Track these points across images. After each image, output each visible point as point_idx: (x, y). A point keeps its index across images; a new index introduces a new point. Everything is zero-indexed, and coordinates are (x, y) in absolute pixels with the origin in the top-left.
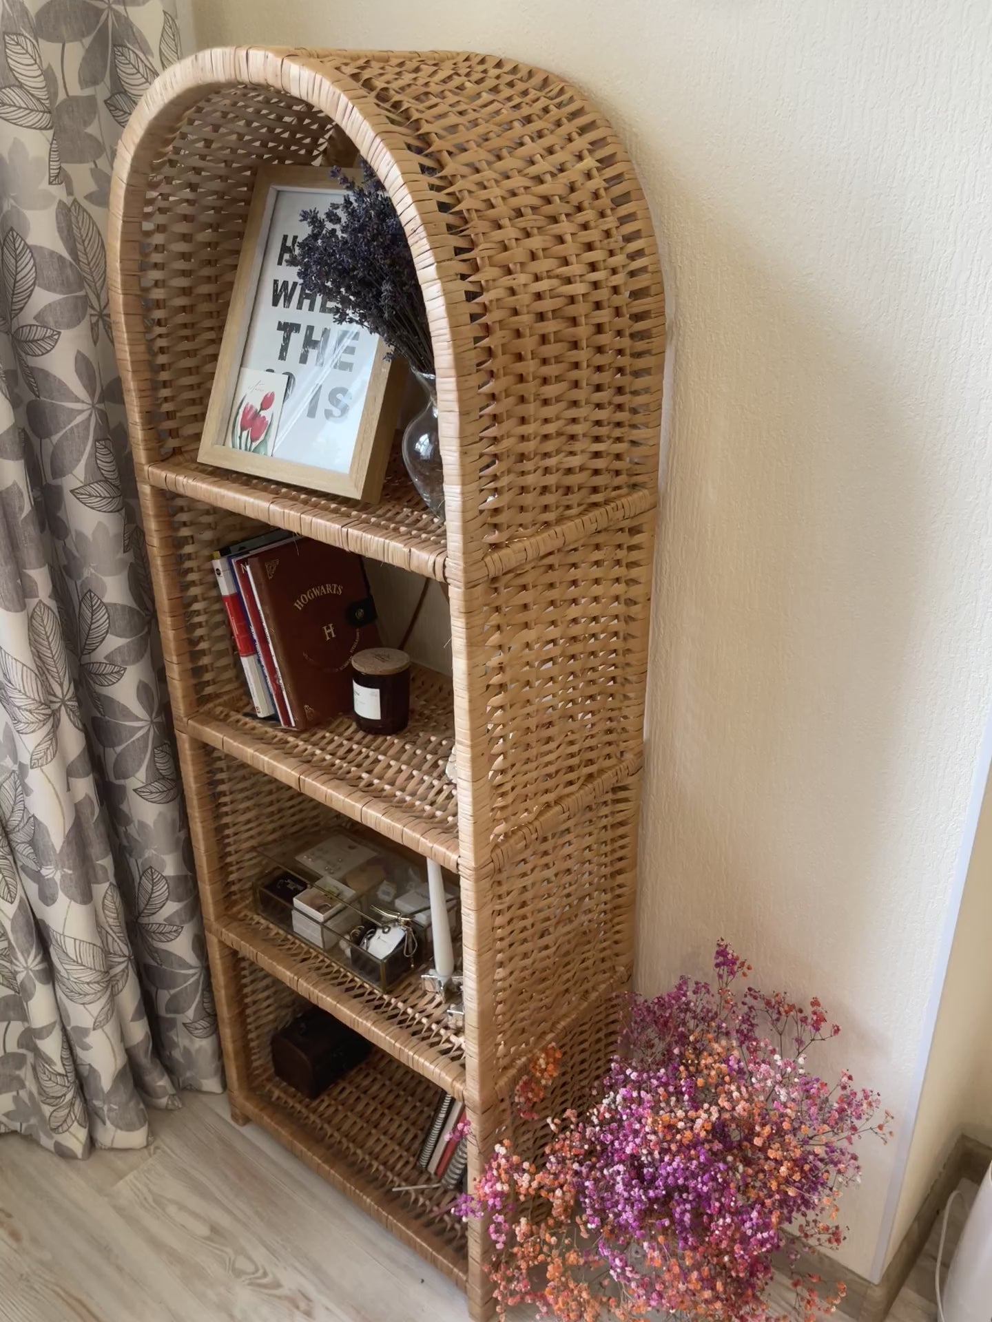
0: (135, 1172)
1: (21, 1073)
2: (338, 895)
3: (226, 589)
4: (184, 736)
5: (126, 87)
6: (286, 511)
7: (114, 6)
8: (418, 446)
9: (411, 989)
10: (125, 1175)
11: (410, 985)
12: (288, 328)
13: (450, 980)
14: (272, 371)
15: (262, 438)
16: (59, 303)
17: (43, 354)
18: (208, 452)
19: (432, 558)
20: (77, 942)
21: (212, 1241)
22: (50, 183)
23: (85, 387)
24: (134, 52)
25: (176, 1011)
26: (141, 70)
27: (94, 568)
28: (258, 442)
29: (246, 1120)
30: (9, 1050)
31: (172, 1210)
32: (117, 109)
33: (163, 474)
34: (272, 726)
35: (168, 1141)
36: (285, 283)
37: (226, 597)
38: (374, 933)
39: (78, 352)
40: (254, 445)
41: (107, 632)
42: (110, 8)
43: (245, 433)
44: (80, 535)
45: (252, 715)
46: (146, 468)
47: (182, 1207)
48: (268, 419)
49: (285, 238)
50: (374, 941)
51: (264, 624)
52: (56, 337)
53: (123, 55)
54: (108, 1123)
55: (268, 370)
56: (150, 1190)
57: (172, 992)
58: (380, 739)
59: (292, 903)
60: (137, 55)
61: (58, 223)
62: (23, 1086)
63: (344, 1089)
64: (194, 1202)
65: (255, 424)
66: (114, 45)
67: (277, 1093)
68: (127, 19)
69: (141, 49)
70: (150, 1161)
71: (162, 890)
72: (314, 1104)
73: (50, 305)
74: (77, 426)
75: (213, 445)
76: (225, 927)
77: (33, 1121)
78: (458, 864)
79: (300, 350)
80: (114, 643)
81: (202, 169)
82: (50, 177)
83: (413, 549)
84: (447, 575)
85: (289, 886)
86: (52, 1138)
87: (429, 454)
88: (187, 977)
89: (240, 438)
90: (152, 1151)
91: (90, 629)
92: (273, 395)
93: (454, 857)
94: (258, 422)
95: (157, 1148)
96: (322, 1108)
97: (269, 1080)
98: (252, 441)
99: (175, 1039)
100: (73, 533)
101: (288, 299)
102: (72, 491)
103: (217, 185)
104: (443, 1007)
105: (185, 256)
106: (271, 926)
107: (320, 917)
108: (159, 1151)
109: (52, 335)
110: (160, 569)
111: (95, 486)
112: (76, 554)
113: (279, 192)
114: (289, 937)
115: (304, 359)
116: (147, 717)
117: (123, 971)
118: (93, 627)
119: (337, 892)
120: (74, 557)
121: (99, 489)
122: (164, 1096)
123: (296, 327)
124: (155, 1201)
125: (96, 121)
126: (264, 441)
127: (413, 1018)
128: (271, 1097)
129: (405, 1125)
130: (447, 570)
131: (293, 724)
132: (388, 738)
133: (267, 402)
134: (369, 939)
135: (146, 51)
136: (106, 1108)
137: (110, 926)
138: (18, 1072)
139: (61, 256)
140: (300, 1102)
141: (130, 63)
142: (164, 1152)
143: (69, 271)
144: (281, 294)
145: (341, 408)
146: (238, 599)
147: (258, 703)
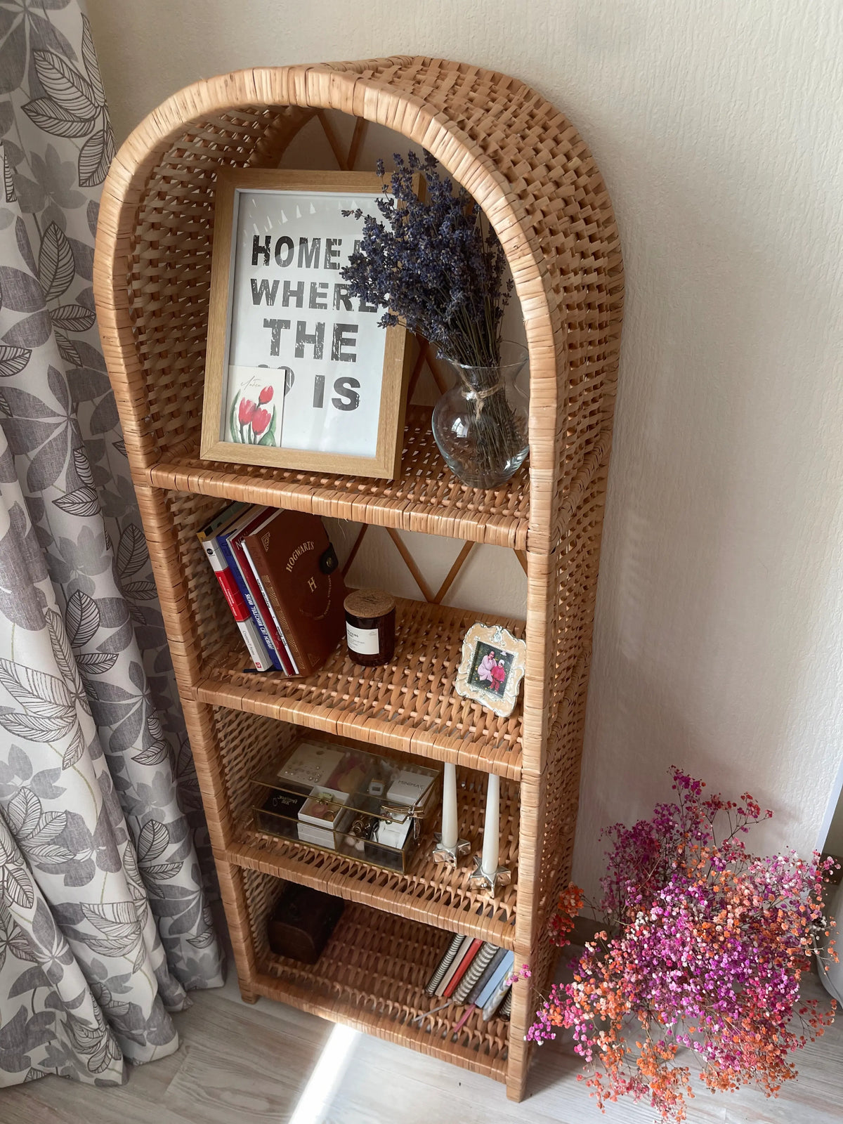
0: (178, 1074)
1: (51, 1027)
2: (332, 799)
3: (217, 565)
4: (193, 703)
5: (50, 92)
6: (334, 501)
7: (31, 9)
8: (454, 428)
9: (423, 865)
10: (171, 1079)
11: (421, 860)
12: (276, 326)
13: (458, 849)
14: (266, 366)
15: (266, 430)
16: (27, 321)
17: (15, 374)
18: (210, 449)
19: (512, 532)
20: (115, 905)
21: (273, 1111)
22: (8, 201)
23: (59, 399)
24: (56, 55)
25: (180, 932)
26: (66, 75)
27: (81, 570)
28: (262, 435)
29: (257, 998)
30: (37, 1011)
31: (227, 1096)
32: (39, 114)
33: (172, 476)
34: (277, 677)
35: (197, 1039)
36: (265, 282)
37: (219, 573)
38: (378, 826)
39: (50, 367)
40: (259, 437)
41: (98, 625)
42: (26, 10)
43: (246, 428)
44: (65, 542)
45: (255, 671)
46: (148, 472)
47: (235, 1092)
48: (270, 412)
49: (256, 239)
50: (380, 831)
51: (263, 591)
52: (27, 355)
53: (45, 60)
54: (148, 1044)
55: (260, 366)
56: (199, 1086)
57: (176, 917)
58: (379, 669)
59: (297, 818)
60: (61, 60)
61: (18, 241)
62: (54, 1037)
63: (335, 946)
64: (243, 1083)
65: (258, 418)
66: (33, 50)
67: (280, 969)
68: (48, 22)
69: (65, 53)
70: (187, 1060)
71: (163, 836)
72: (316, 967)
73: (18, 324)
74: (55, 439)
75: (216, 442)
76: (237, 853)
77: (68, 1064)
78: (521, 774)
79: (294, 345)
80: (105, 634)
81: (171, 178)
82: (7, 195)
83: (488, 525)
84: (529, 544)
85: (284, 802)
86: (93, 1077)
87: (466, 433)
88: (189, 902)
89: (241, 432)
90: (185, 1052)
91: (80, 626)
92: (271, 390)
93: (517, 768)
94: (258, 416)
95: (188, 1047)
96: (324, 969)
97: (268, 958)
98: (256, 434)
99: (179, 953)
100: (58, 540)
101: (271, 298)
102: (54, 502)
103: (179, 191)
104: (457, 872)
105: (152, 263)
106: (276, 840)
107: (330, 825)
108: (191, 1050)
109: (23, 354)
110: (164, 562)
111: (78, 493)
112: (61, 558)
113: (240, 193)
114: (297, 845)
115: (299, 353)
116: (140, 693)
117: (144, 911)
118: (83, 623)
119: (330, 797)
120: (59, 562)
121: (81, 495)
122: (180, 1001)
123: (287, 324)
124: (209, 1094)
125: (13, 127)
126: (270, 433)
127: (412, 882)
128: (276, 973)
129: (399, 963)
130: (529, 540)
131: (297, 672)
132: (385, 667)
133: (266, 396)
134: (376, 832)
135: (70, 54)
136: (145, 1034)
137: (131, 877)
138: (47, 1027)
139: (24, 274)
140: (303, 970)
141: (54, 68)
142: (196, 1048)
143: (33, 288)
144: (261, 293)
145: (350, 396)
146: (230, 572)
147: (258, 659)
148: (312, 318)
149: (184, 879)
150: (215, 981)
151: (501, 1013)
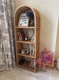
3: (18, 34)
4: (16, 42)
12: (22, 20)
16: (10, 19)
41: (11, 37)
54: (10, 68)
71: (13, 53)
76: (18, 54)
86: (7, 70)
102: (10, 29)
115: (24, 21)
121: (12, 29)
133: (22, 23)
134: (26, 53)
139: (10, 17)
144: (22, 18)
145: (26, 23)
146: (19, 34)
147: (20, 40)
148: (24, 19)
149: (14, 56)
150: (15, 66)
151: (34, 67)
